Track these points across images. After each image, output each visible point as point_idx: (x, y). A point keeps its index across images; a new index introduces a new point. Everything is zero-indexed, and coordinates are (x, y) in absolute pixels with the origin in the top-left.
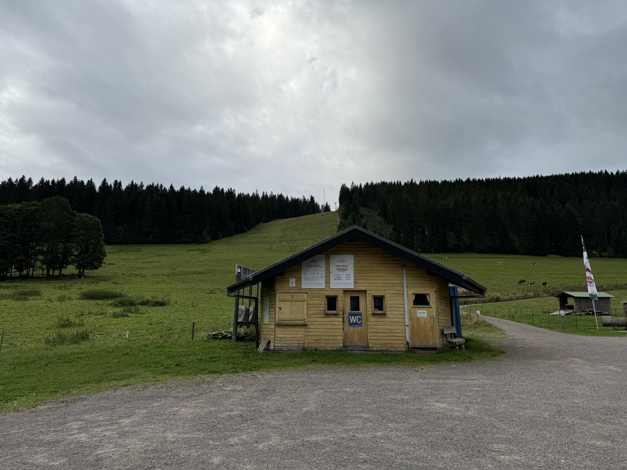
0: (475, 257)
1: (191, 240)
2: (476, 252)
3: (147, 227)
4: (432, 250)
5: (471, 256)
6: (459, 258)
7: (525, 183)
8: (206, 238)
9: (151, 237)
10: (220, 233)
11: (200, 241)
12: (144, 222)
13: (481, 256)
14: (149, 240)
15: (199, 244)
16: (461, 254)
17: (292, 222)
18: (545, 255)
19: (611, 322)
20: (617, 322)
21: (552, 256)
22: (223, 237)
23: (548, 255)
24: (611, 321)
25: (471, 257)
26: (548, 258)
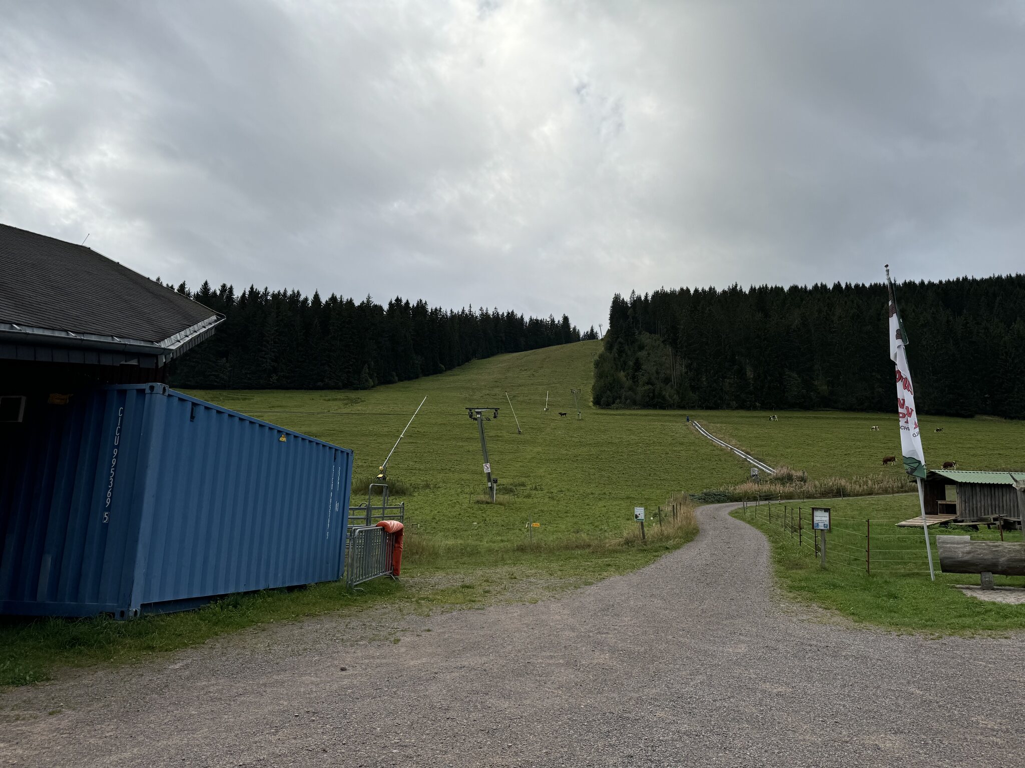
0: (835, 418)
1: (340, 384)
2: (839, 409)
3: (268, 360)
4: (758, 404)
5: (827, 416)
6: (805, 418)
7: (940, 289)
8: (367, 381)
9: (275, 377)
10: (394, 373)
11: (354, 386)
12: (263, 353)
13: (846, 416)
14: (271, 383)
15: (354, 390)
16: (811, 412)
17: (524, 357)
18: (971, 416)
19: (967, 558)
20: (990, 556)
21: (985, 417)
22: (401, 380)
23: (978, 416)
24: (969, 553)
25: (828, 418)
26: (976, 421)
